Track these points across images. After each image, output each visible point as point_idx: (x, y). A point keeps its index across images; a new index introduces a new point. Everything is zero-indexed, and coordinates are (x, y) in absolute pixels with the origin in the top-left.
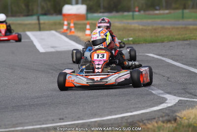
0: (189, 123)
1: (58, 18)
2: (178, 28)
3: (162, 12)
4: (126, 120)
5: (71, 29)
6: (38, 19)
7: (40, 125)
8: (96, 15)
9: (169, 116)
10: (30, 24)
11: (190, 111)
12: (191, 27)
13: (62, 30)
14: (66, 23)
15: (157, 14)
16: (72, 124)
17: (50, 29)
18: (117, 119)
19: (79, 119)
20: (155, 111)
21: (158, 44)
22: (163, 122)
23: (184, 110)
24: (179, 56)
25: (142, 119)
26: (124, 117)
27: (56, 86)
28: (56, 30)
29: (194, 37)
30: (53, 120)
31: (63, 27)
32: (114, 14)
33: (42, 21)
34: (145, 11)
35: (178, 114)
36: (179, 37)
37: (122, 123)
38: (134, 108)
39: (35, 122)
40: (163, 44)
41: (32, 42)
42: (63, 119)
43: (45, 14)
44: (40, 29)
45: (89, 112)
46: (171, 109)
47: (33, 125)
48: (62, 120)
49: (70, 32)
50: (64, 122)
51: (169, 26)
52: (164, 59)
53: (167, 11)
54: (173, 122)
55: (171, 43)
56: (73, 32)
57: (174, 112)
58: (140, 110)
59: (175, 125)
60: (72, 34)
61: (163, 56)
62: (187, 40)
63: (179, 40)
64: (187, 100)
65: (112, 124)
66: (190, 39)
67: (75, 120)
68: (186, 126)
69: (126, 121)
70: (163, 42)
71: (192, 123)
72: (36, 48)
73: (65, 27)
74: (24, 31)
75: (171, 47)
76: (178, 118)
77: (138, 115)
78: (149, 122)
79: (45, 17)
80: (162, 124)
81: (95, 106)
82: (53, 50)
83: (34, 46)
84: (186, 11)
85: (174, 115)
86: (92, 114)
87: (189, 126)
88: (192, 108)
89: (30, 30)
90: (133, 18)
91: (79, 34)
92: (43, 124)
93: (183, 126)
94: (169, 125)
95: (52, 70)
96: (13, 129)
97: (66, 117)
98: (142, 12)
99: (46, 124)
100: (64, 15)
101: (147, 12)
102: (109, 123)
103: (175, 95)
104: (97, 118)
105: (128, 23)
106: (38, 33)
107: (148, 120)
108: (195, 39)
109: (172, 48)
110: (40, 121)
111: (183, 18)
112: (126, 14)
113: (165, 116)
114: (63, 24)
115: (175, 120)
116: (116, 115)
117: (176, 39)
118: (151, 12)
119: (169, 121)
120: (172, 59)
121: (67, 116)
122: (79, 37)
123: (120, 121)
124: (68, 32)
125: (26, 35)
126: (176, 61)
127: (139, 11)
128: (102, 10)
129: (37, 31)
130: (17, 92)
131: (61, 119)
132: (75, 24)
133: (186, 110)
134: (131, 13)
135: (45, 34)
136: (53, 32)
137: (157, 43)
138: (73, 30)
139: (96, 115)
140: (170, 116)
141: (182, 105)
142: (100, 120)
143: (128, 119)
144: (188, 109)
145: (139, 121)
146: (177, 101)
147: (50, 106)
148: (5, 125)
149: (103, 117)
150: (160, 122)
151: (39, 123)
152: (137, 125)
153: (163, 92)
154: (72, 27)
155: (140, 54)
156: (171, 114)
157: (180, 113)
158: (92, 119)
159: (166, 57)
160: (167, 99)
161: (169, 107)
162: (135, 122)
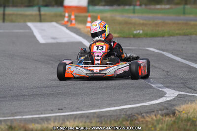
0: (187, 117)
1: (59, 10)
2: (178, 23)
3: (163, 7)
4: (124, 112)
5: (71, 21)
6: (40, 11)
7: (39, 114)
8: (97, 8)
9: (167, 109)
10: (31, 15)
11: (189, 105)
12: (192, 23)
13: (63, 22)
14: (67, 15)
15: (158, 9)
16: (71, 115)
17: (51, 21)
18: (116, 110)
19: (78, 109)
20: (154, 104)
22: (162, 115)
23: (183, 104)
24: (179, 51)
25: (141, 112)
27: (55, 76)
28: (57, 21)
29: (195, 33)
30: (52, 110)
31: (63, 19)
32: (115, 7)
33: (43, 12)
34: (146, 5)
35: (177, 108)
36: (180, 32)
37: (120, 115)
38: (133, 100)
39: (33, 111)
40: (164, 38)
41: (32, 33)
42: (62, 110)
43: (47, 6)
44: (41, 21)
45: (88, 103)
46: (170, 102)
47: (31, 115)
48: (60, 111)
49: (71, 23)
50: (63, 112)
52: (164, 53)
53: (168, 7)
54: (172, 116)
55: (172, 37)
56: (74, 24)
57: (173, 105)
58: (139, 103)
59: (173, 119)
60: (73, 26)
62: (188, 35)
63: (180, 35)
64: (186, 95)
65: (110, 116)
66: (191, 34)
67: (73, 111)
68: (185, 120)
69: (124, 113)
71: (191, 117)
72: (36, 39)
73: (66, 19)
74: (25, 21)
75: (171, 41)
76: (177, 112)
77: (137, 108)
78: (149, 115)
79: (46, 9)
80: (161, 117)
81: (94, 97)
83: (35, 37)
84: (188, 7)
85: (173, 109)
86: (91, 106)
87: (188, 120)
88: (191, 103)
89: (33, 20)
90: (134, 12)
91: (80, 26)
92: (42, 114)
93: (182, 121)
94: (167, 118)
95: (52, 61)
96: (12, 118)
97: (65, 108)
98: (143, 7)
99: (45, 114)
100: (65, 7)
101: (149, 7)
102: (108, 114)
103: (175, 89)
104: (96, 109)
106: (39, 24)
107: (147, 113)
108: (195, 35)
109: (172, 43)
110: (38, 111)
111: (184, 13)
112: (127, 7)
113: (164, 110)
114: (64, 16)
115: (174, 114)
116: (115, 107)
117: (177, 34)
118: (152, 7)
119: (167, 115)
120: (172, 53)
121: (66, 106)
122: (80, 29)
123: (119, 114)
124: (69, 24)
125: (27, 25)
126: (177, 55)
127: (140, 5)
128: (103, 3)
129: (37, 21)
130: (16, 81)
131: (60, 110)
132: (76, 16)
133: (186, 105)
134: (132, 7)
135: (45, 25)
136: (54, 23)
137: (158, 37)
138: (74, 22)
139: (94, 106)
140: (169, 110)
141: (181, 99)
142: (99, 112)
143: (127, 111)
144: (187, 103)
145: (138, 114)
146: (176, 95)
147: (49, 96)
148: (4, 114)
149: (101, 109)
150: (159, 115)
151: (38, 113)
152: (136, 118)
153: (162, 86)
154: (72, 19)
155: (140, 48)
156: (170, 108)
157: (179, 107)
158: (91, 110)
159: (166, 52)
160: (166, 93)
161: (168, 101)
162: (134, 114)
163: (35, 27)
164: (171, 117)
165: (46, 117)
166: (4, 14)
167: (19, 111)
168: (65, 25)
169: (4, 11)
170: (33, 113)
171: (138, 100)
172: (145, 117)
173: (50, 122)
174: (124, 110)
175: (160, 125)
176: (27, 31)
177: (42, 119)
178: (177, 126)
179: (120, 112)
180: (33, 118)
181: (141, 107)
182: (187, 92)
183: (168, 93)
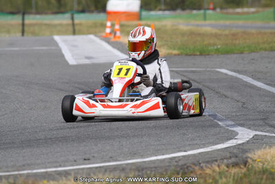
0: (263, 168)
1: (98, 17)
2: (265, 34)
4: (176, 162)
5: (115, 34)
6: (72, 19)
7: (56, 167)
9: (236, 157)
10: (60, 25)
11: (268, 150)
13: (104, 34)
14: (109, 24)
16: (100, 167)
17: (88, 33)
18: (164, 160)
19: (111, 159)
20: (218, 150)
21: (235, 55)
22: (227, 167)
23: (258, 148)
24: (262, 72)
25: (198, 161)
26: (175, 158)
28: (95, 34)
30: (75, 161)
31: (104, 31)
33: (77, 21)
34: (222, 8)
35: (250, 155)
36: (266, 45)
37: (169, 166)
38: (190, 145)
39: (48, 163)
40: (242, 55)
41: (61, 50)
42: (89, 159)
43: (83, 11)
44: (74, 33)
45: (127, 150)
46: (241, 147)
47: (46, 168)
48: (87, 162)
49: (115, 36)
51: (254, 31)
52: (240, 76)
53: (253, 10)
54: (242, 166)
55: (253, 54)
56: (119, 37)
57: (245, 151)
58: (198, 148)
59: (244, 170)
60: (117, 40)
61: (239, 72)
63: (265, 50)
64: (266, 136)
65: (156, 168)
67: (105, 162)
68: (260, 172)
69: (176, 164)
70: (242, 53)
71: (268, 167)
72: (65, 59)
73: (108, 30)
74: (52, 34)
76: (249, 160)
77: (194, 155)
78: (208, 165)
79: (82, 15)
80: (225, 168)
81: (136, 141)
82: (87, 62)
83: (63, 56)
85: (245, 156)
86: (130, 153)
87: (264, 171)
88: (270, 147)
89: (60, 33)
90: (205, 18)
92: (60, 166)
93: (255, 172)
94: (234, 171)
96: (16, 173)
97: (94, 157)
98: (218, 11)
99: (65, 166)
100: (109, 13)
102: (152, 165)
103: (249, 128)
104: (137, 158)
105: (198, 25)
106: (70, 38)
107: (208, 162)
109: (254, 62)
110: (56, 162)
113: (230, 158)
114: (104, 26)
115: (245, 163)
116: (163, 155)
117: (261, 49)
119: (235, 165)
120: (253, 77)
121: (95, 155)
123: (168, 164)
124: (112, 37)
125: (53, 40)
126: (258, 79)
127: (214, 8)
129: (69, 34)
130: (30, 120)
131: (86, 160)
132: (122, 26)
133: (262, 150)
134: (202, 12)
135: (79, 39)
136: (92, 37)
137: (234, 53)
138: (118, 34)
139: (135, 154)
140: (238, 157)
141: (257, 142)
142: (140, 162)
143: (180, 160)
144: (265, 148)
145: (194, 164)
146: (252, 137)
147: (73, 141)
148: (7, 167)
149: (144, 158)
150: (223, 165)
151: (55, 165)
152: (191, 169)
153: (233, 123)
154: (116, 30)
155: (208, 69)
156: (241, 155)
157: (253, 153)
158: (129, 159)
159: (244, 74)
160: (237, 134)
161: (239, 145)
162: (188, 165)
163: (65, 41)
164: (241, 168)
165: (65, 171)
166: (23, 25)
167: (29, 162)
168: (106, 39)
169: (23, 19)
170: (48, 165)
171: (197, 144)
172: (205, 168)
173: (70, 177)
175: (224, 180)
176: (53, 48)
177: (59, 173)
178: (247, 180)
179: (170, 162)
180: (46, 172)
181: (200, 153)
182: (268, 131)
183: (240, 133)
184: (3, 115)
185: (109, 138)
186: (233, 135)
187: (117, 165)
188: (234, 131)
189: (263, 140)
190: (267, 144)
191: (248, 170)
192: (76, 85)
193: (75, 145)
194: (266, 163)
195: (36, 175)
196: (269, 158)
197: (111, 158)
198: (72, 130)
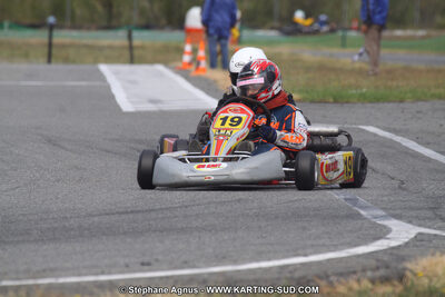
0: (429, 287)
1: (173, 36)
2: (439, 71)
4: (290, 272)
5: (198, 64)
6: (130, 37)
7: (97, 274)
9: (387, 267)
10: (111, 47)
11: (437, 258)
13: (180, 65)
14: (188, 48)
16: (167, 277)
17: (153, 62)
18: (270, 268)
19: (185, 265)
20: (358, 256)
21: (391, 105)
22: (373, 281)
23: (423, 255)
25: (326, 273)
26: (287, 266)
28: (166, 63)
30: (127, 266)
31: (181, 59)
33: (136, 42)
35: (409, 265)
36: (441, 91)
37: (278, 279)
38: (312, 246)
39: (84, 267)
40: (403, 105)
41: (108, 88)
42: (149, 264)
43: (147, 27)
44: (132, 61)
45: (211, 250)
46: (395, 252)
47: (79, 275)
48: (146, 267)
49: (197, 68)
52: (398, 139)
54: (396, 283)
55: (420, 103)
56: (204, 70)
57: (403, 259)
58: (326, 252)
59: (399, 289)
60: (201, 74)
63: (440, 97)
64: (435, 235)
67: (175, 268)
68: (425, 293)
69: (288, 275)
70: (402, 101)
71: (438, 285)
72: (116, 102)
73: (187, 58)
74: (96, 61)
75: (418, 112)
76: (408, 274)
77: (319, 263)
78: (342, 280)
80: (370, 285)
81: (226, 237)
82: (152, 108)
83: (113, 97)
85: (400, 266)
86: (216, 256)
87: (431, 292)
89: (109, 60)
90: (344, 44)
91: (216, 75)
92: (103, 273)
94: (387, 289)
96: (31, 282)
97: (157, 260)
99: (110, 273)
102: (252, 277)
103: (410, 222)
104: (227, 265)
106: (126, 68)
107: (341, 274)
109: (420, 115)
110: (96, 266)
113: (378, 268)
114: (181, 51)
115: (401, 278)
116: (269, 260)
117: (433, 96)
119: (386, 280)
120: (416, 140)
121: (160, 257)
122: (215, 81)
123: (277, 276)
124: (193, 68)
125: (98, 71)
126: (427, 145)
129: (124, 63)
130: (57, 198)
131: (146, 265)
133: (429, 257)
135: (140, 71)
136: (160, 68)
137: (389, 102)
138: (203, 64)
139: (224, 258)
140: (390, 269)
141: (422, 245)
142: (233, 272)
143: (295, 270)
144: (433, 255)
145: (320, 277)
146: (413, 236)
147: (125, 233)
149: (240, 264)
150: (365, 281)
151: (94, 271)
153: (384, 213)
154: (200, 58)
155: (346, 125)
156: (394, 264)
157: (414, 262)
158: (215, 266)
159: (404, 136)
160: (389, 230)
161: (393, 248)
162: (309, 278)
163: (116, 73)
164: (394, 286)
165: (111, 282)
166: (50, 45)
167: (52, 265)
168: (183, 72)
169: (50, 37)
171: (324, 245)
172: (336, 284)
174: (291, 268)
176: (97, 83)
177: (101, 286)
179: (280, 273)
180: (78, 284)
181: (328, 260)
182: (439, 228)
183: (394, 229)
184: (14, 189)
185: (183, 230)
186: (382, 233)
187: (195, 275)
188: (385, 227)
189: (431, 241)
190: (437, 248)
191: (406, 289)
192: (132, 145)
193: (129, 240)
194: (435, 279)
195: (63, 287)
196: (440, 271)
197: (186, 262)
198: (123, 216)
